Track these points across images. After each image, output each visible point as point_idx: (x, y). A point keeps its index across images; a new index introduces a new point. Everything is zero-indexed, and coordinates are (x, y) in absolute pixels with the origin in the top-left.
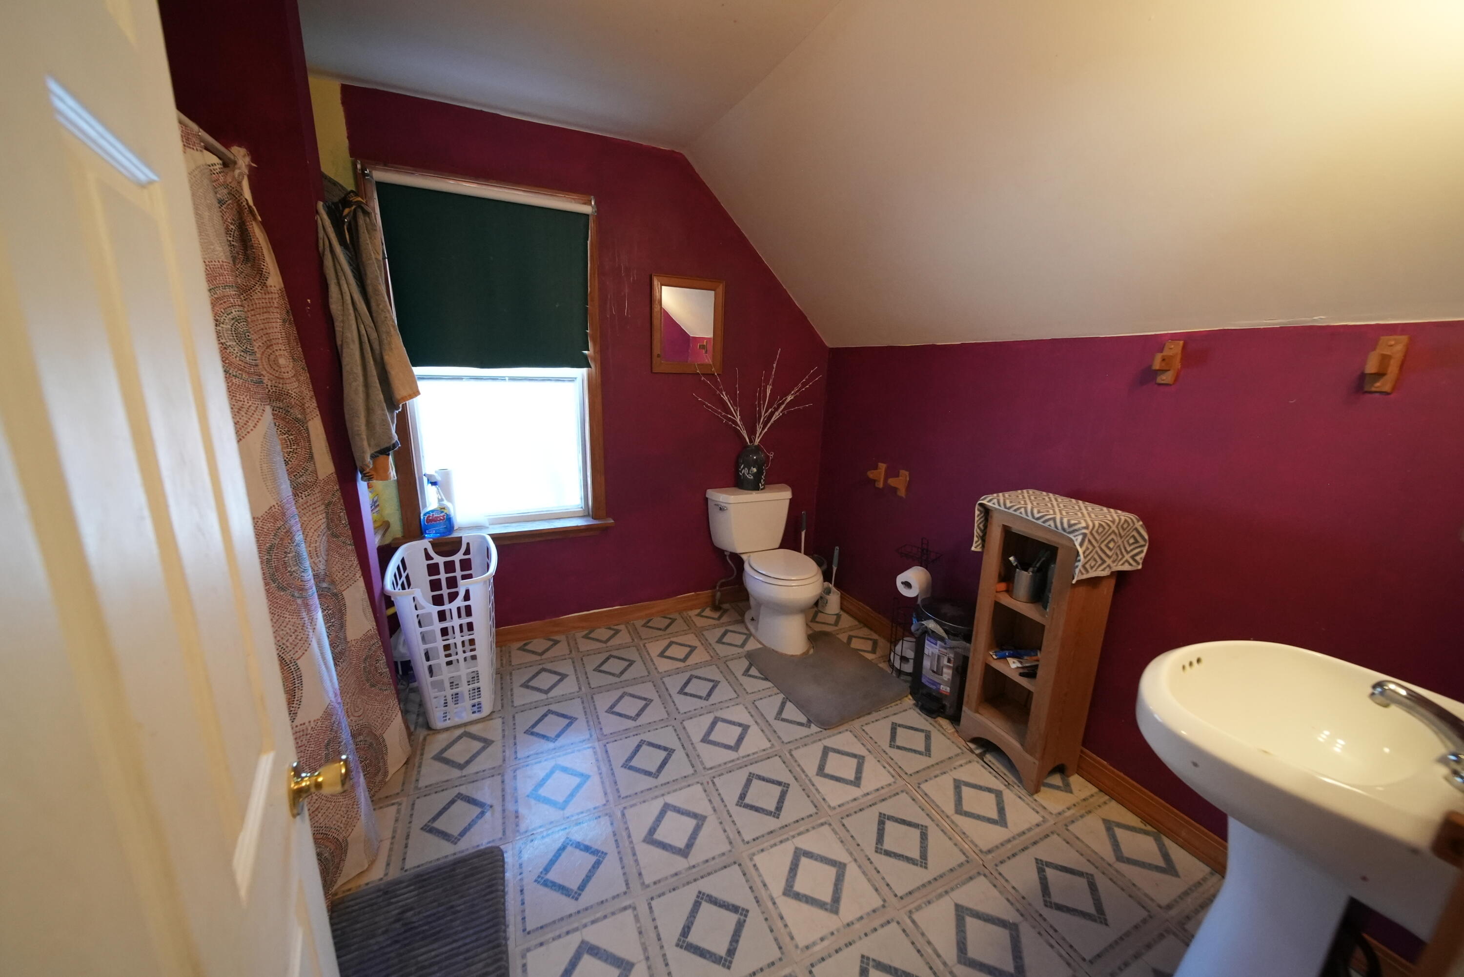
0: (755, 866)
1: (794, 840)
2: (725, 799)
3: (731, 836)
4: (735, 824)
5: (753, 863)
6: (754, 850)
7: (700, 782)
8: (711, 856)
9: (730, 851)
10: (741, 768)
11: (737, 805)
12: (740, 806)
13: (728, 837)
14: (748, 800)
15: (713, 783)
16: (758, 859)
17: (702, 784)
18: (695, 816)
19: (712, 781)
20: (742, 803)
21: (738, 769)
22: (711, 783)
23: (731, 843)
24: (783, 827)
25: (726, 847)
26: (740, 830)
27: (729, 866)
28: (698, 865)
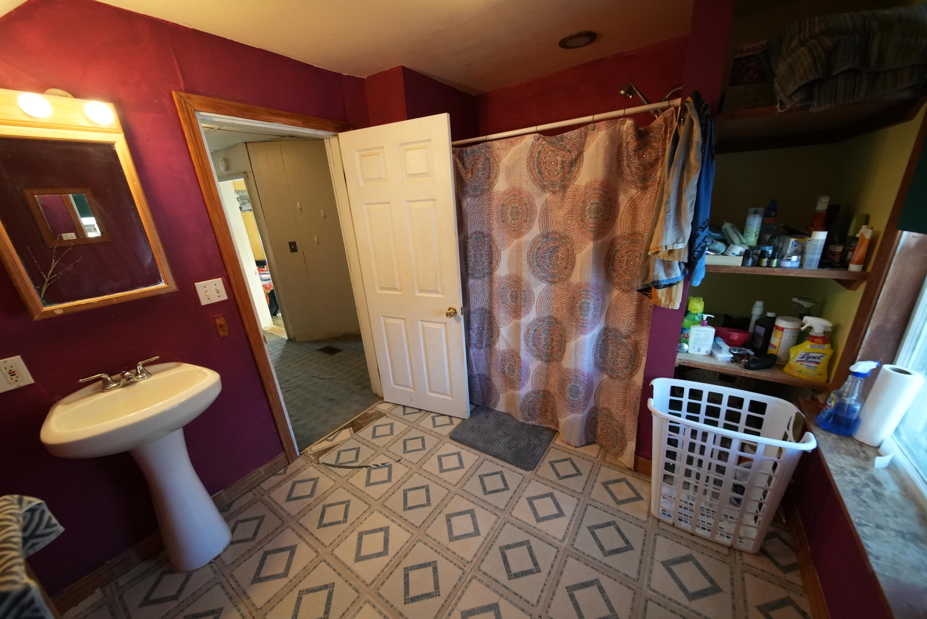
0: (409, 532)
1: (390, 559)
2: (446, 561)
3: (429, 539)
4: (430, 548)
5: (410, 533)
6: (412, 539)
7: (470, 563)
8: (434, 523)
9: (425, 531)
10: (449, 596)
11: (436, 561)
12: (433, 562)
13: (430, 537)
14: (430, 569)
15: (461, 568)
16: (408, 535)
17: (468, 562)
18: (457, 538)
19: (463, 570)
20: (433, 565)
21: (451, 593)
22: (463, 567)
23: (427, 535)
24: (399, 564)
25: (429, 532)
26: (425, 546)
27: (422, 523)
28: (438, 515)
